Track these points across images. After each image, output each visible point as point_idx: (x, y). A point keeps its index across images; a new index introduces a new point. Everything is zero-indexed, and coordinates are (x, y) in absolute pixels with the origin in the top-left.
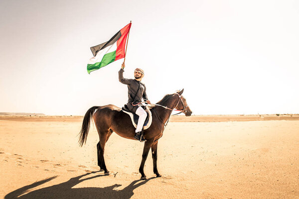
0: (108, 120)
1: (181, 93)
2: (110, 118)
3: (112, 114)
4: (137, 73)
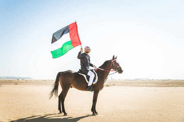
4: (87, 49)
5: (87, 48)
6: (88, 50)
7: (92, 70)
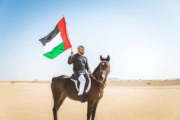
0: (61, 87)
2: (62, 86)
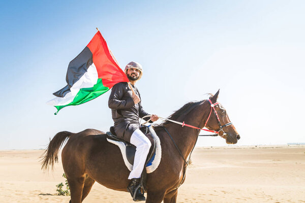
1: (214, 99)
3: (88, 146)
4: (132, 69)
5: (132, 67)
6: (135, 71)
7: (143, 129)
